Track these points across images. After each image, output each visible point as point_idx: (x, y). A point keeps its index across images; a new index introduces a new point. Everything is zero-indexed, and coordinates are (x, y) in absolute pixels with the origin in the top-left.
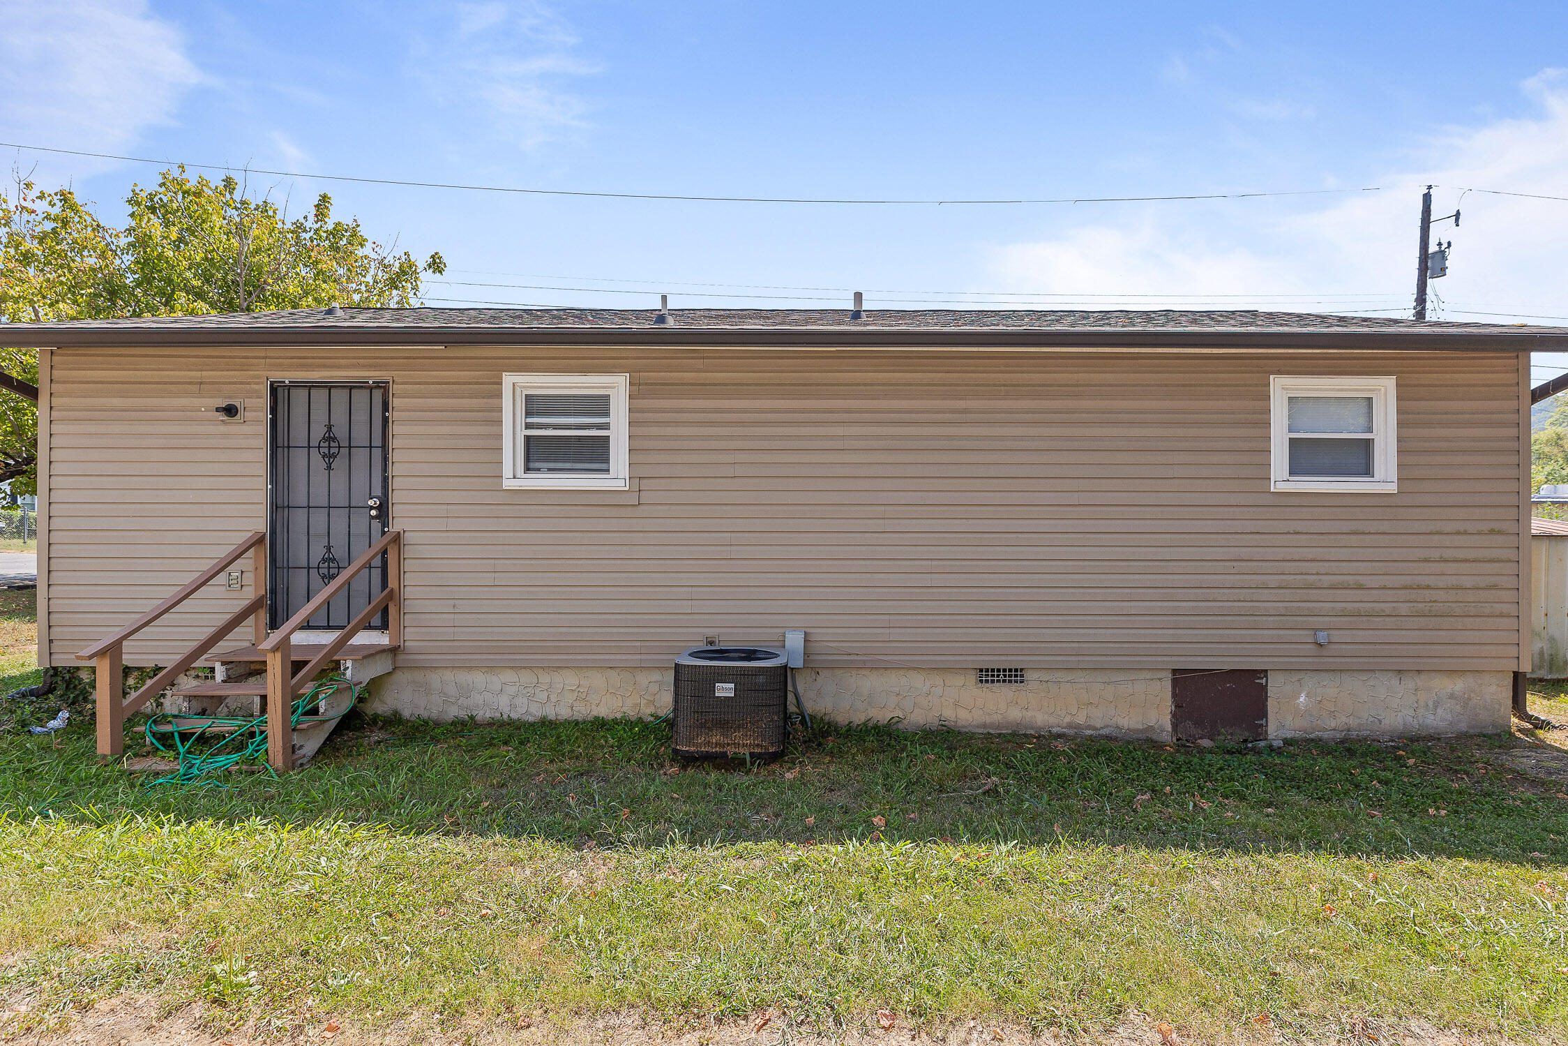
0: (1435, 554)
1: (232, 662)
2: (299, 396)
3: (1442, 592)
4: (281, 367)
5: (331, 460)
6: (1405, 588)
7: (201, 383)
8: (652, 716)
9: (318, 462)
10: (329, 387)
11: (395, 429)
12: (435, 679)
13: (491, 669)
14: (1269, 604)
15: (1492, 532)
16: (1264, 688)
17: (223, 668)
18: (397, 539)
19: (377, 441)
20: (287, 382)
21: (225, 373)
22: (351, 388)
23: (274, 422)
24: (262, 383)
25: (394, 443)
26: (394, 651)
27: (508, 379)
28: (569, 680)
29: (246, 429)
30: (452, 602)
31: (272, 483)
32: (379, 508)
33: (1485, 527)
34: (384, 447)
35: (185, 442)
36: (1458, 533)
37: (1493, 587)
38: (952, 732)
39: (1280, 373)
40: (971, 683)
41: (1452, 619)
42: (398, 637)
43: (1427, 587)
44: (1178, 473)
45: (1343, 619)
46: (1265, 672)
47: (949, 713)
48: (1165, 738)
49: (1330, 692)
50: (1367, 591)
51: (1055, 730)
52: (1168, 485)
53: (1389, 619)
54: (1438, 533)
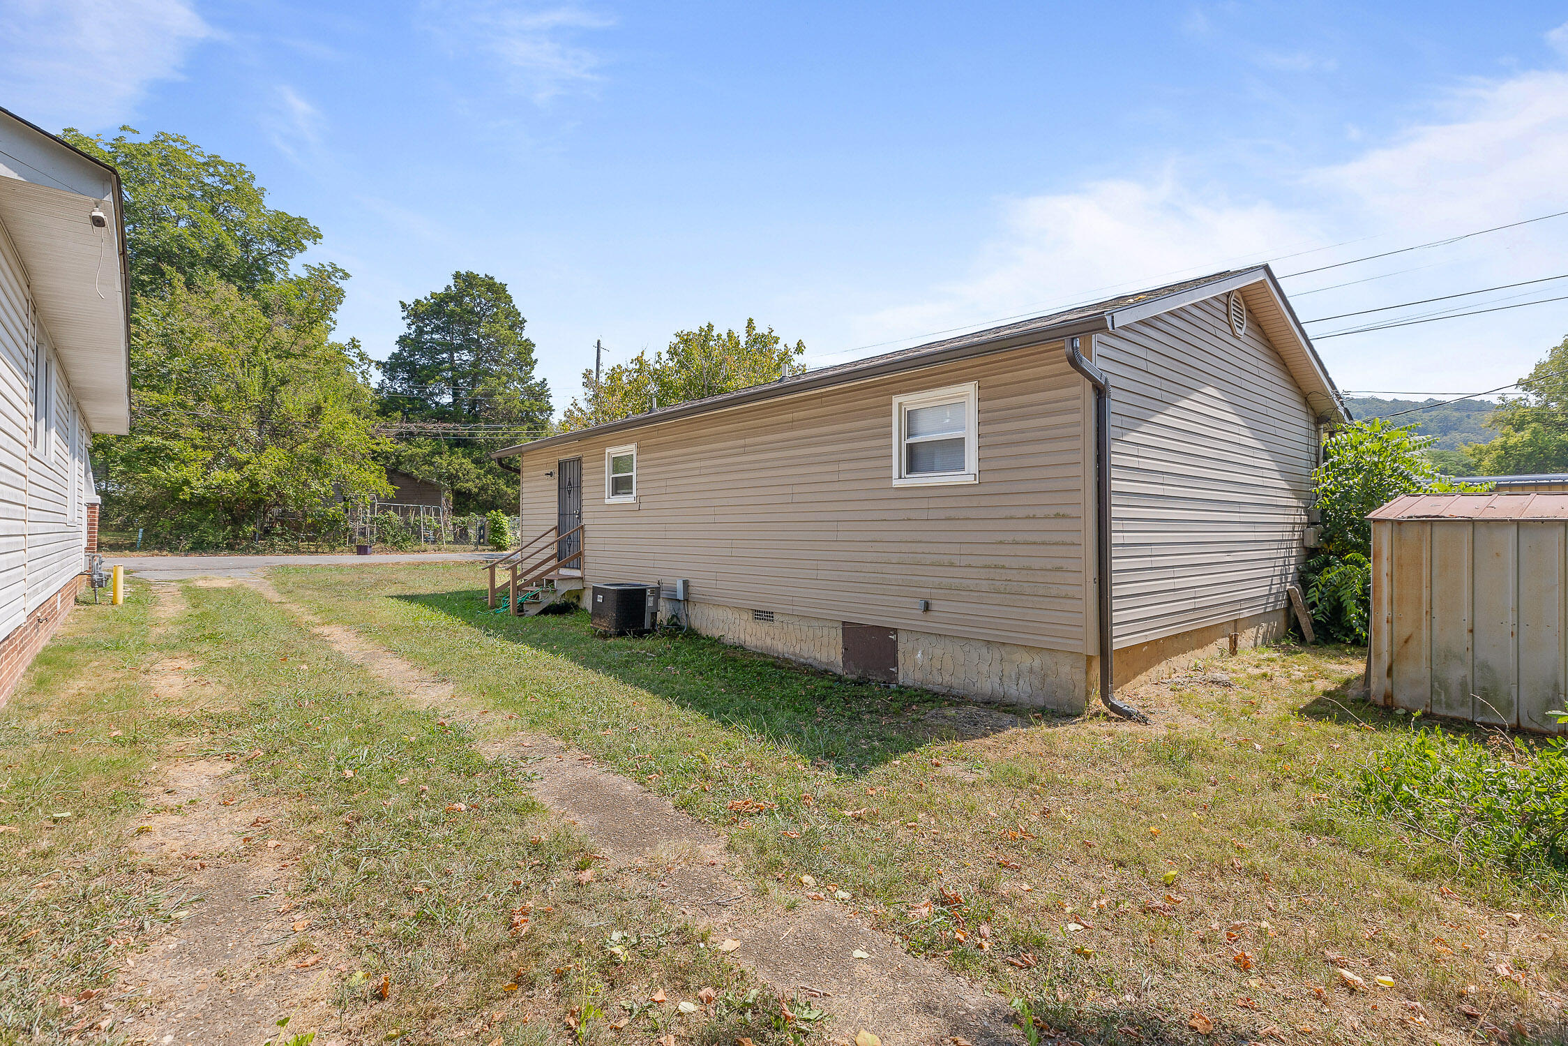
0: (1009, 537)
3: (1014, 572)
4: (561, 454)
6: (985, 567)
9: (568, 494)
11: (583, 478)
14: (890, 576)
15: (1057, 516)
16: (894, 644)
20: (561, 460)
23: (559, 479)
24: (557, 462)
25: (582, 485)
26: (582, 579)
27: (607, 451)
29: (554, 482)
31: (559, 503)
32: (579, 514)
33: (1052, 511)
35: (544, 489)
36: (1028, 517)
37: (1059, 569)
38: (740, 648)
39: (900, 392)
40: (750, 619)
41: (1023, 597)
42: (583, 573)
43: (1003, 567)
44: (842, 477)
45: (940, 591)
46: (895, 631)
47: (742, 636)
48: (839, 671)
49: (938, 652)
50: (956, 569)
51: (786, 655)
52: (837, 487)
53: (973, 594)
54: (1011, 518)
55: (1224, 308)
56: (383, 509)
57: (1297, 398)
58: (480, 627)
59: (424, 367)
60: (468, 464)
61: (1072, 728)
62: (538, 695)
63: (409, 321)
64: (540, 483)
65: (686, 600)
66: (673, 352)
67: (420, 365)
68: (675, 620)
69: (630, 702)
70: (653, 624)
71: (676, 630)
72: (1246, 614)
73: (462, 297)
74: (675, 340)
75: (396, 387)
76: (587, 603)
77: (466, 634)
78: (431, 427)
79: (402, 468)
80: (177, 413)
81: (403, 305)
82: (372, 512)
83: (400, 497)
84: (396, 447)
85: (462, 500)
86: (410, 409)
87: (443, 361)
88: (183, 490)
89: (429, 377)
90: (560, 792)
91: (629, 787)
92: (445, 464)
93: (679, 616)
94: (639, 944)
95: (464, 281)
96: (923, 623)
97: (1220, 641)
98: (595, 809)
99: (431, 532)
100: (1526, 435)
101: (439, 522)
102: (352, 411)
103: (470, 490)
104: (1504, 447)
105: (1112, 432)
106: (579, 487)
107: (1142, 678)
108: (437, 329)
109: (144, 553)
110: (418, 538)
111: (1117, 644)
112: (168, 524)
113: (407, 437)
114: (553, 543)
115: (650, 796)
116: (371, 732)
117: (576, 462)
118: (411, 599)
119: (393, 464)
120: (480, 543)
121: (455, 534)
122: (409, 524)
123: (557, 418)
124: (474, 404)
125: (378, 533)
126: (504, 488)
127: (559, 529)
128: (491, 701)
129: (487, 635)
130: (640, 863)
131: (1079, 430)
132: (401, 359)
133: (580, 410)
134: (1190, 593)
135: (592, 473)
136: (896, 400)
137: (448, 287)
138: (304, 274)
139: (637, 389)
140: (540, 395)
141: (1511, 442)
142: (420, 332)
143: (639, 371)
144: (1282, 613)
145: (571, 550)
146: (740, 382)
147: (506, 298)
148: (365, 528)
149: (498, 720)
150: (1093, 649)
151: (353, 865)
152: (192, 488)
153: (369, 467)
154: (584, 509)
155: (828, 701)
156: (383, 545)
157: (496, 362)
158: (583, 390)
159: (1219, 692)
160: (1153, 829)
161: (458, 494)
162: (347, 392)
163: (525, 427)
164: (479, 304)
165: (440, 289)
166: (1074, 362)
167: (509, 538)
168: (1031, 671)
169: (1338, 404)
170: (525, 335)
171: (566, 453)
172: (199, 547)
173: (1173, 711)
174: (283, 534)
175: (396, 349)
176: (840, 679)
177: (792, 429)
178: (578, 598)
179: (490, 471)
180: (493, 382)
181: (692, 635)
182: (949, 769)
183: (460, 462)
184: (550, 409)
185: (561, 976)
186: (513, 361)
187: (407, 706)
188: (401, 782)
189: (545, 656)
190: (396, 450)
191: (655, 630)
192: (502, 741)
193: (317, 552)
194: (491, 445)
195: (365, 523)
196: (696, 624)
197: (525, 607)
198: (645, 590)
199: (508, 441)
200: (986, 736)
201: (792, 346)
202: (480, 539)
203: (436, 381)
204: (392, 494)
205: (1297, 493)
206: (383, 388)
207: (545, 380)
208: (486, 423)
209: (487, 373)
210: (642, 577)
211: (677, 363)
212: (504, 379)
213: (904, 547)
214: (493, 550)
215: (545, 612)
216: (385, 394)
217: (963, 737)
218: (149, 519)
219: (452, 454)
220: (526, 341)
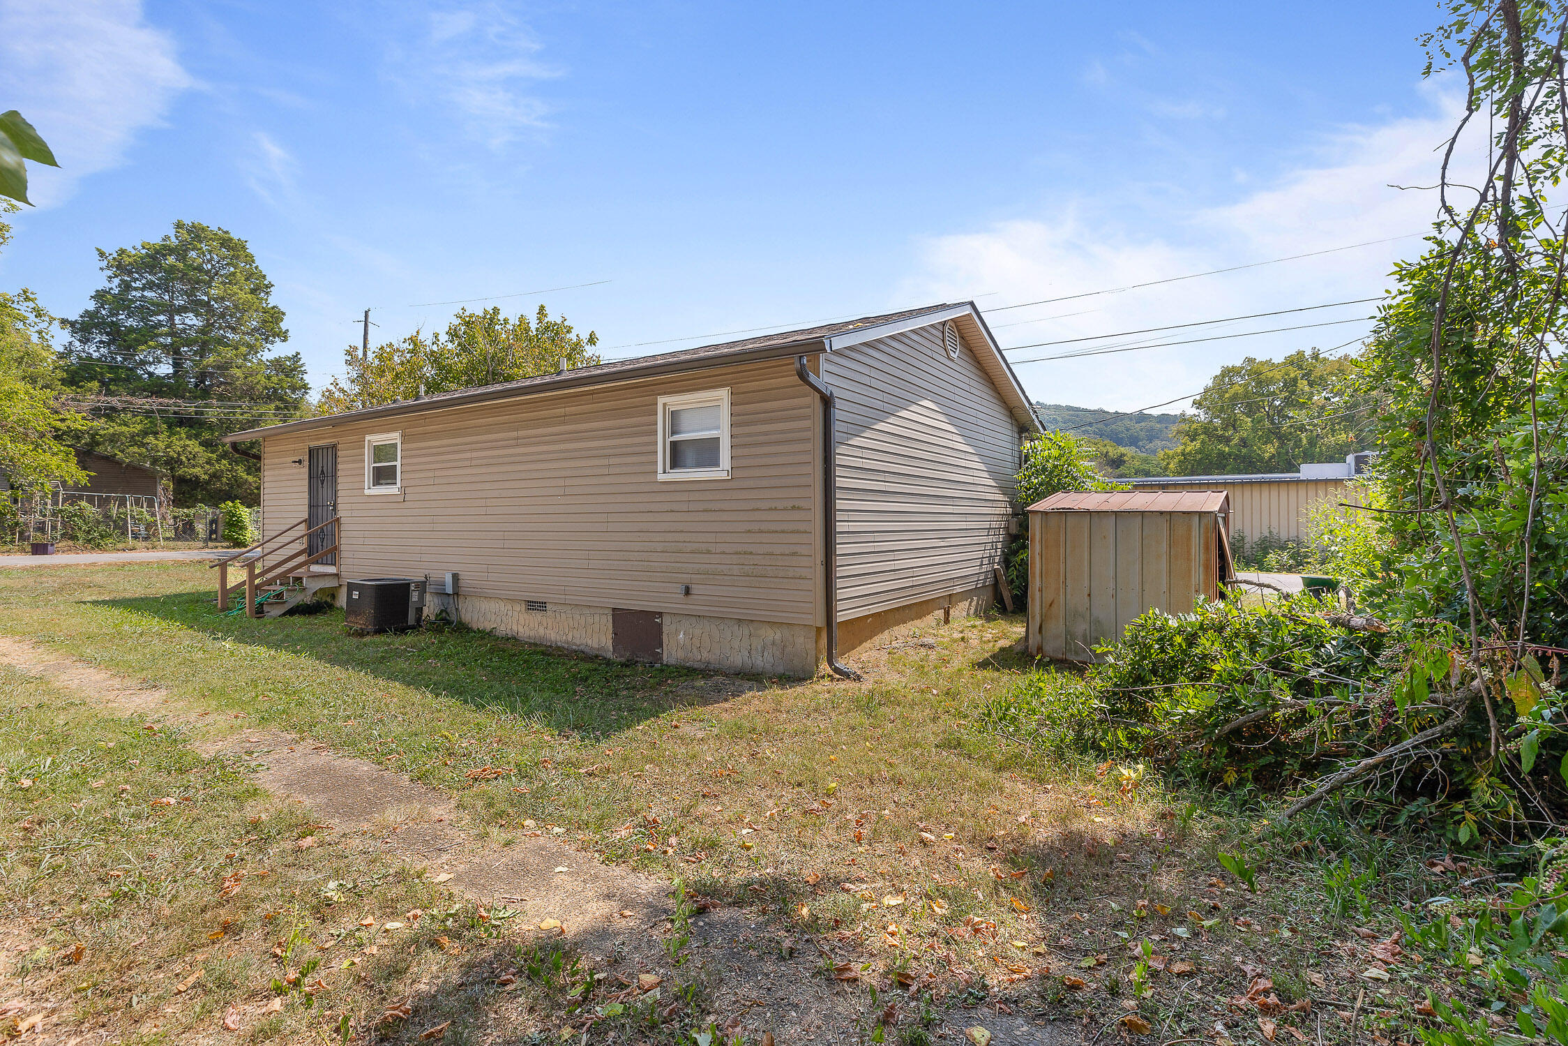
0: (756, 527)
2: (316, 453)
3: (760, 557)
4: (312, 440)
5: (323, 483)
6: (736, 553)
9: (320, 485)
10: (323, 448)
11: (339, 467)
14: (656, 564)
15: (794, 508)
16: (659, 627)
19: (334, 472)
20: (313, 447)
21: (300, 444)
22: (328, 448)
23: (310, 466)
24: (307, 448)
25: (338, 474)
27: (367, 438)
29: (303, 470)
30: (353, 553)
31: (309, 494)
32: (334, 506)
33: (789, 504)
34: (336, 476)
35: (291, 477)
36: (771, 509)
37: (794, 554)
38: (514, 639)
39: (665, 394)
40: (523, 609)
41: (768, 580)
42: (339, 569)
43: (751, 553)
44: (612, 471)
45: (699, 576)
46: (660, 614)
47: (515, 628)
48: (610, 655)
49: (698, 632)
50: (713, 556)
51: (559, 644)
52: (608, 480)
53: (726, 577)
54: (757, 510)
55: (940, 335)
56: (72, 499)
57: (1002, 411)
58: (204, 631)
59: (131, 330)
60: (194, 446)
61: (799, 689)
62: (272, 694)
63: (110, 273)
64: (288, 471)
65: (456, 594)
66: (453, 334)
67: (125, 327)
68: (444, 614)
69: (379, 694)
70: (419, 620)
71: (444, 624)
72: (958, 589)
73: (186, 250)
74: (457, 321)
75: (91, 351)
76: (342, 601)
77: (184, 638)
78: (142, 402)
79: (100, 450)
81: (102, 254)
82: (55, 503)
83: (95, 484)
84: (90, 424)
85: (185, 488)
86: (111, 380)
87: (160, 324)
89: (139, 342)
90: (288, 779)
91: (365, 767)
92: (161, 445)
93: (449, 610)
94: (354, 887)
95: (189, 232)
96: (684, 606)
97: (937, 612)
98: (325, 789)
99: (142, 527)
100: (1197, 444)
101: (153, 515)
102: (24, 378)
103: (197, 477)
104: (1183, 454)
105: (836, 436)
106: (334, 476)
107: (867, 645)
108: (150, 286)
110: (123, 534)
111: (841, 617)
113: (110, 413)
114: (302, 537)
115: (386, 774)
116: (55, 742)
117: (330, 450)
118: (114, 603)
119: (86, 444)
120: (211, 539)
121: (176, 529)
122: (110, 517)
123: (314, 398)
124: (202, 376)
125: (64, 527)
126: (243, 475)
127: (309, 522)
128: (214, 704)
129: (214, 639)
130: (366, 826)
131: (809, 434)
132: (98, 318)
133: (342, 390)
134: (909, 573)
135: (348, 462)
136: (661, 400)
137: (167, 238)
139: (412, 370)
140: (292, 370)
141: (1188, 449)
142: (126, 287)
143: (413, 352)
144: (990, 589)
145: (325, 544)
146: (529, 372)
147: (246, 256)
148: (44, 522)
149: (221, 720)
150: (820, 621)
151: (34, 863)
153: (51, 448)
154: (339, 500)
155: (590, 682)
156: (71, 543)
157: (233, 329)
158: (345, 368)
159: (923, 651)
160: (832, 757)
161: (180, 482)
162: (16, 355)
163: (273, 406)
164: (209, 261)
165: (156, 240)
166: (802, 375)
167: (251, 533)
168: (773, 644)
169: (1034, 417)
170: (272, 301)
171: (318, 439)
173: (884, 670)
175: (91, 306)
176: (608, 663)
177: (564, 423)
178: (333, 596)
179: (224, 455)
180: (229, 353)
181: (462, 629)
182: (686, 729)
183: (184, 444)
184: (305, 387)
185: (270, 920)
186: (256, 330)
187: (105, 714)
188: (95, 785)
189: (284, 656)
190: (91, 428)
191: (421, 626)
192: (224, 739)
194: (227, 426)
195: (45, 516)
196: (467, 617)
197: (266, 608)
198: (408, 585)
199: (249, 421)
200: (726, 700)
201: (585, 337)
202: (211, 534)
203: (150, 347)
204: (84, 481)
205: (1003, 490)
206: (71, 351)
207: (298, 354)
208: (218, 400)
209: (221, 341)
210: (409, 572)
211: (459, 345)
212: (243, 349)
213: (669, 537)
214: (228, 547)
215: (291, 612)
216: (74, 359)
217: (705, 702)
219: (172, 434)
220: (273, 308)
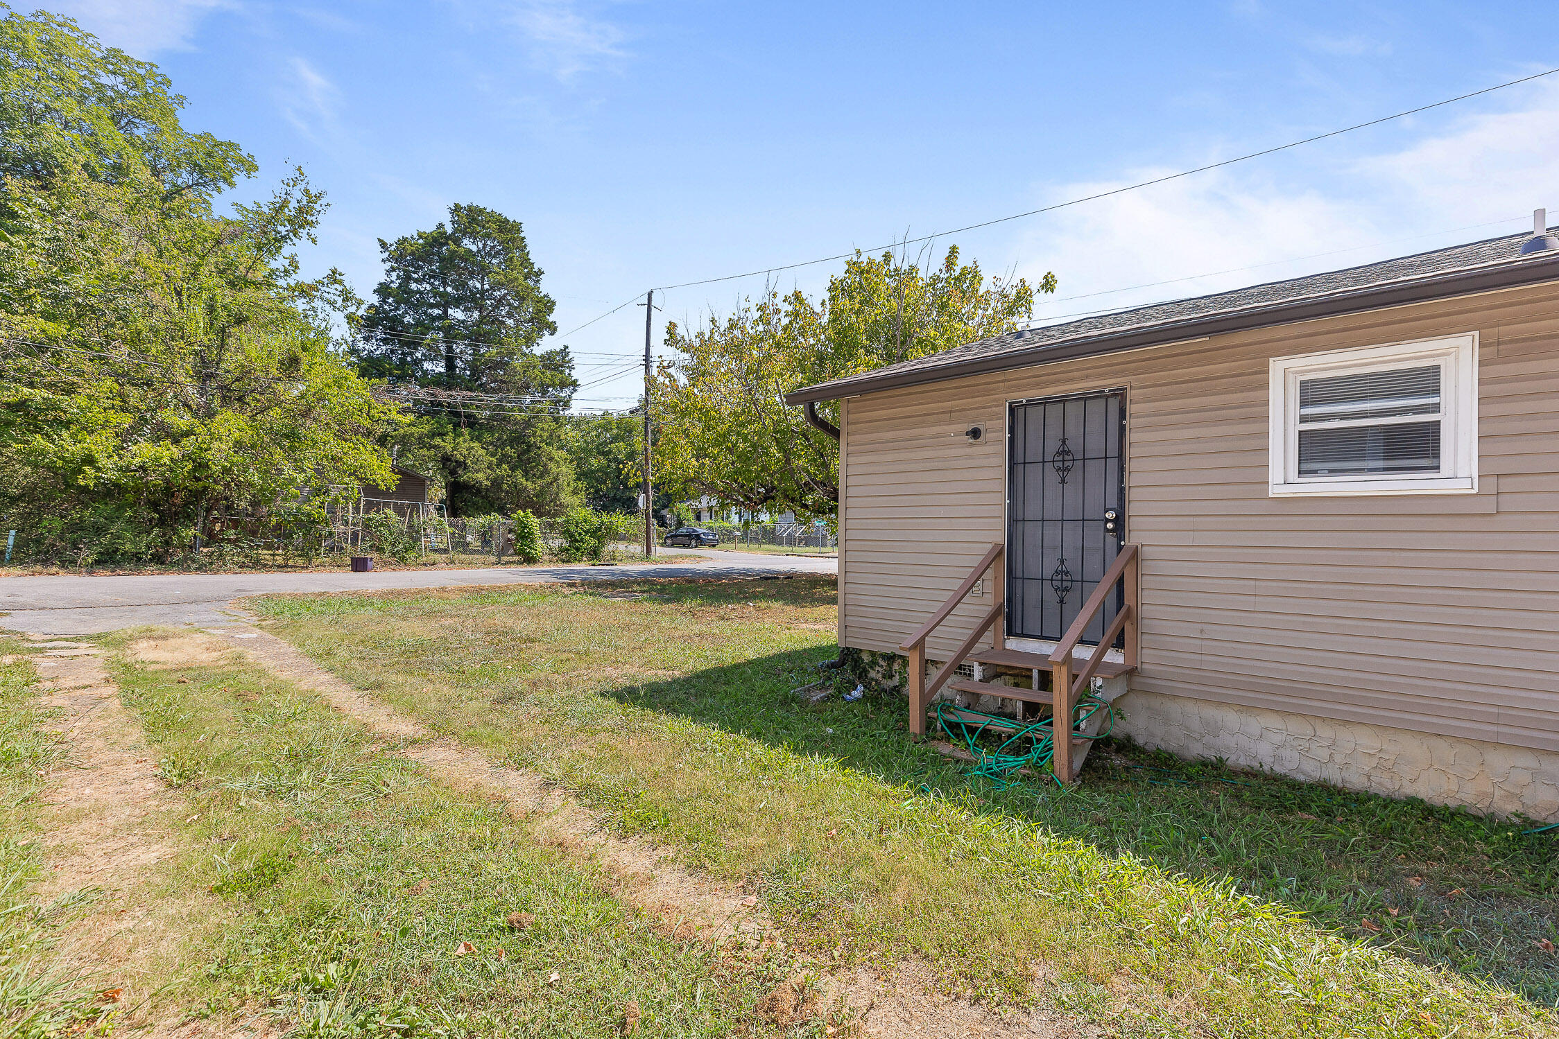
1: (986, 664)
2: (1035, 414)
4: (1018, 388)
5: (1065, 473)
7: (951, 412)
8: (1517, 816)
9: (1052, 477)
10: (1062, 400)
11: (1132, 437)
12: (1174, 708)
13: (1246, 708)
17: (980, 668)
18: (1135, 554)
19: (1113, 450)
20: (1024, 401)
21: (970, 400)
22: (1086, 399)
23: (1012, 440)
24: (1002, 405)
25: (1130, 452)
26: (1130, 672)
27: (1277, 367)
28: (1367, 740)
29: (989, 449)
30: (1200, 626)
31: (1009, 498)
32: (1115, 521)
34: (1121, 457)
35: (937, 465)
42: (1132, 657)
60: (477, 449)
63: (390, 265)
67: (404, 321)
73: (458, 239)
75: (373, 349)
80: (73, 355)
81: (383, 245)
82: (357, 511)
87: (434, 318)
88: (84, 472)
92: (448, 448)
95: (466, 216)
103: (479, 483)
109: (16, 570)
112: (58, 524)
117: (1093, 404)
124: (478, 373)
126: (523, 480)
132: (381, 313)
137: (441, 226)
138: (233, 215)
140: (561, 366)
142: (405, 279)
147: (519, 241)
148: (346, 532)
152: (98, 469)
156: (381, 557)
157: (513, 318)
161: (456, 488)
164: (483, 247)
165: (430, 228)
170: (543, 290)
172: (109, 560)
174: (237, 540)
175: (375, 300)
179: (504, 459)
183: (469, 447)
184: (574, 384)
186: (530, 320)
193: (286, 566)
195: (347, 525)
207: (566, 347)
214: (521, 563)
218: (25, 517)
219: (457, 435)
220: (545, 296)
